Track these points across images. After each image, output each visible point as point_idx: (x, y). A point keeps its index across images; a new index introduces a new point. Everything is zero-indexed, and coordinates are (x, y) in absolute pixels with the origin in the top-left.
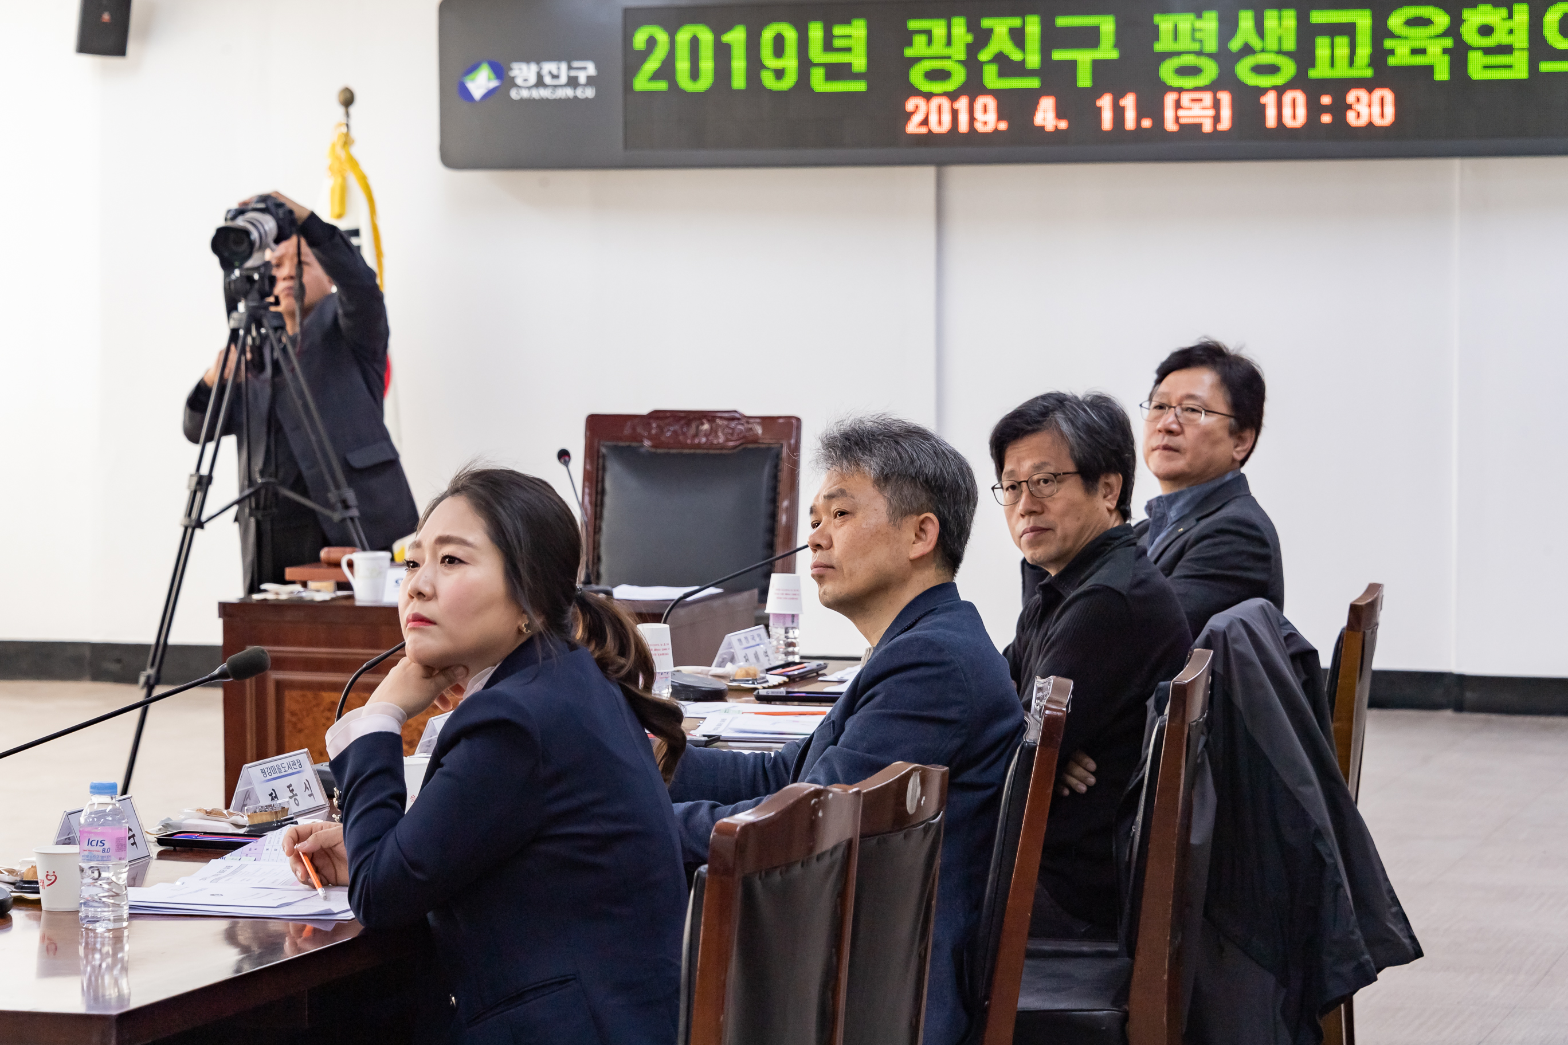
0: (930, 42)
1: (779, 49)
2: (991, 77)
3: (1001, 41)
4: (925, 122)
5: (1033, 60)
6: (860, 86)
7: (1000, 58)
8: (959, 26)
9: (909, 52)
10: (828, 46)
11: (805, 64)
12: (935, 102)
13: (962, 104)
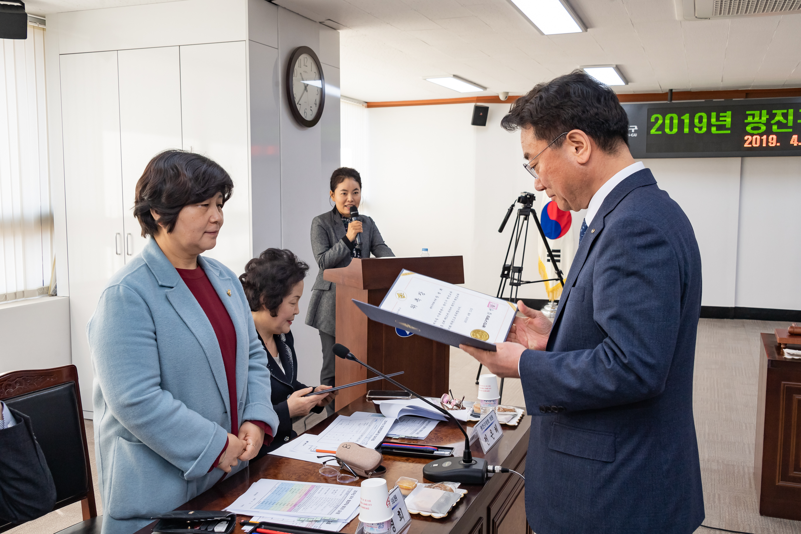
0: (753, 118)
1: (701, 121)
2: (775, 128)
3: (779, 118)
4: (751, 143)
5: (790, 124)
6: (729, 132)
7: (779, 123)
8: (764, 112)
9: (746, 121)
10: (718, 120)
11: (709, 125)
12: (754, 137)
13: (764, 137)
